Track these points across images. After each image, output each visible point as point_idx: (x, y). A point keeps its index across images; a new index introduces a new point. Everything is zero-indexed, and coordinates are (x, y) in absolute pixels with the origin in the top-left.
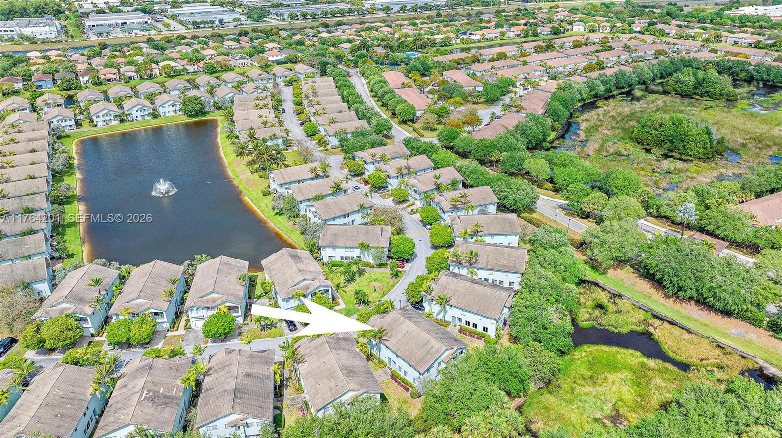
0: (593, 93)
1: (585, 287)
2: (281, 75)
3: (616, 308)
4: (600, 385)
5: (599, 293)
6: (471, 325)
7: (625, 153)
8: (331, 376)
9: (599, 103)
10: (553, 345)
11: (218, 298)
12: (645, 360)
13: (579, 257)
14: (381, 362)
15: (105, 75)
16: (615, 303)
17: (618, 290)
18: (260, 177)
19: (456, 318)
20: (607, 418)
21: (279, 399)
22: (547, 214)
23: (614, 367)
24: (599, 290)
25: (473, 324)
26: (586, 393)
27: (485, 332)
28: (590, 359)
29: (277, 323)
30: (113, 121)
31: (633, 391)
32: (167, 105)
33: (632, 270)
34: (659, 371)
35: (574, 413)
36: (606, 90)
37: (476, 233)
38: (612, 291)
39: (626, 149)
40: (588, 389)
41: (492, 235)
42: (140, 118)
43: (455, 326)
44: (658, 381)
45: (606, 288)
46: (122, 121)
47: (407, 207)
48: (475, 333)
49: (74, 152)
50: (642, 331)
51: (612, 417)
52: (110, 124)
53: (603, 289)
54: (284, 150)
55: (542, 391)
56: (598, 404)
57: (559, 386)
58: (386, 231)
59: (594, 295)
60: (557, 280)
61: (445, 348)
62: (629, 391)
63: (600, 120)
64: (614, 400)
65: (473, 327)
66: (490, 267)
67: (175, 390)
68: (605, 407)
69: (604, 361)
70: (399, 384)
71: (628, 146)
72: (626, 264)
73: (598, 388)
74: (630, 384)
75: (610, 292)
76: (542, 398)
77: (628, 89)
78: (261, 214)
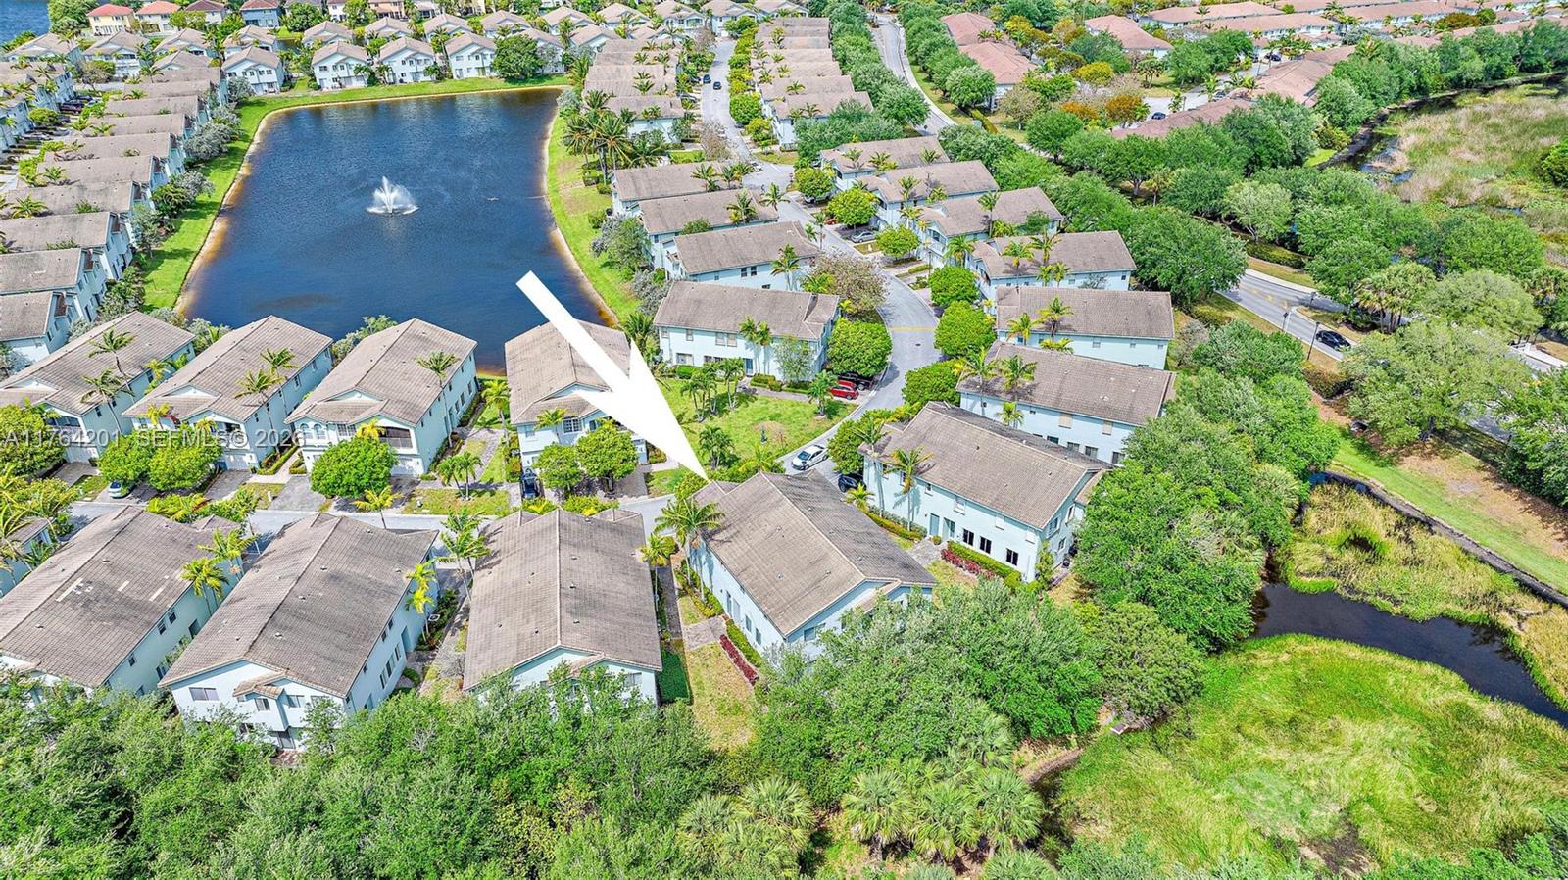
0: (1452, 74)
1: (1328, 493)
2: (724, 13)
3: (1407, 552)
4: (1313, 748)
5: (1365, 510)
6: (977, 542)
7: (1512, 203)
8: (537, 607)
9: (1465, 99)
10: (1188, 616)
11: (366, 407)
12: (1472, 700)
13: (1329, 419)
14: (709, 600)
15: (377, 5)
16: (1408, 540)
17: (1423, 507)
18: (601, 192)
19: (941, 521)
20: (1315, 842)
21: (425, 654)
22: (1265, 314)
23: (1367, 703)
24: (1367, 503)
25: (983, 539)
26: (1265, 765)
27: (1011, 565)
28: (1301, 672)
29: (501, 484)
30: (354, 81)
31: (1414, 781)
32: (465, 54)
33: (1476, 462)
34: (1514, 735)
35: (1214, 812)
36: (1487, 70)
37: (1053, 327)
38: (1406, 510)
39: (1516, 195)
40: (1274, 754)
41: (1096, 338)
42: (408, 79)
43: (938, 542)
44: (1505, 764)
45: (1389, 499)
46: (373, 81)
47: (911, 273)
48: (982, 564)
49: (259, 130)
50: (1475, 620)
51: (1332, 843)
52: (348, 87)
53: (1382, 502)
54: (676, 147)
55: (1133, 738)
56: (1297, 800)
57: (1188, 734)
58: (826, 306)
59: (1349, 513)
60: (1239, 451)
61: (862, 578)
62: (1401, 777)
63: (1458, 132)
64: (1347, 797)
65: (982, 548)
66: (1062, 407)
67: (160, 590)
68: (1316, 813)
69: (1340, 685)
70: (738, 661)
71: (1523, 189)
72: (1459, 446)
73: (1306, 755)
74: (1408, 759)
75: (1398, 511)
76: (1129, 759)
77: (1551, 73)
78: (575, 265)
